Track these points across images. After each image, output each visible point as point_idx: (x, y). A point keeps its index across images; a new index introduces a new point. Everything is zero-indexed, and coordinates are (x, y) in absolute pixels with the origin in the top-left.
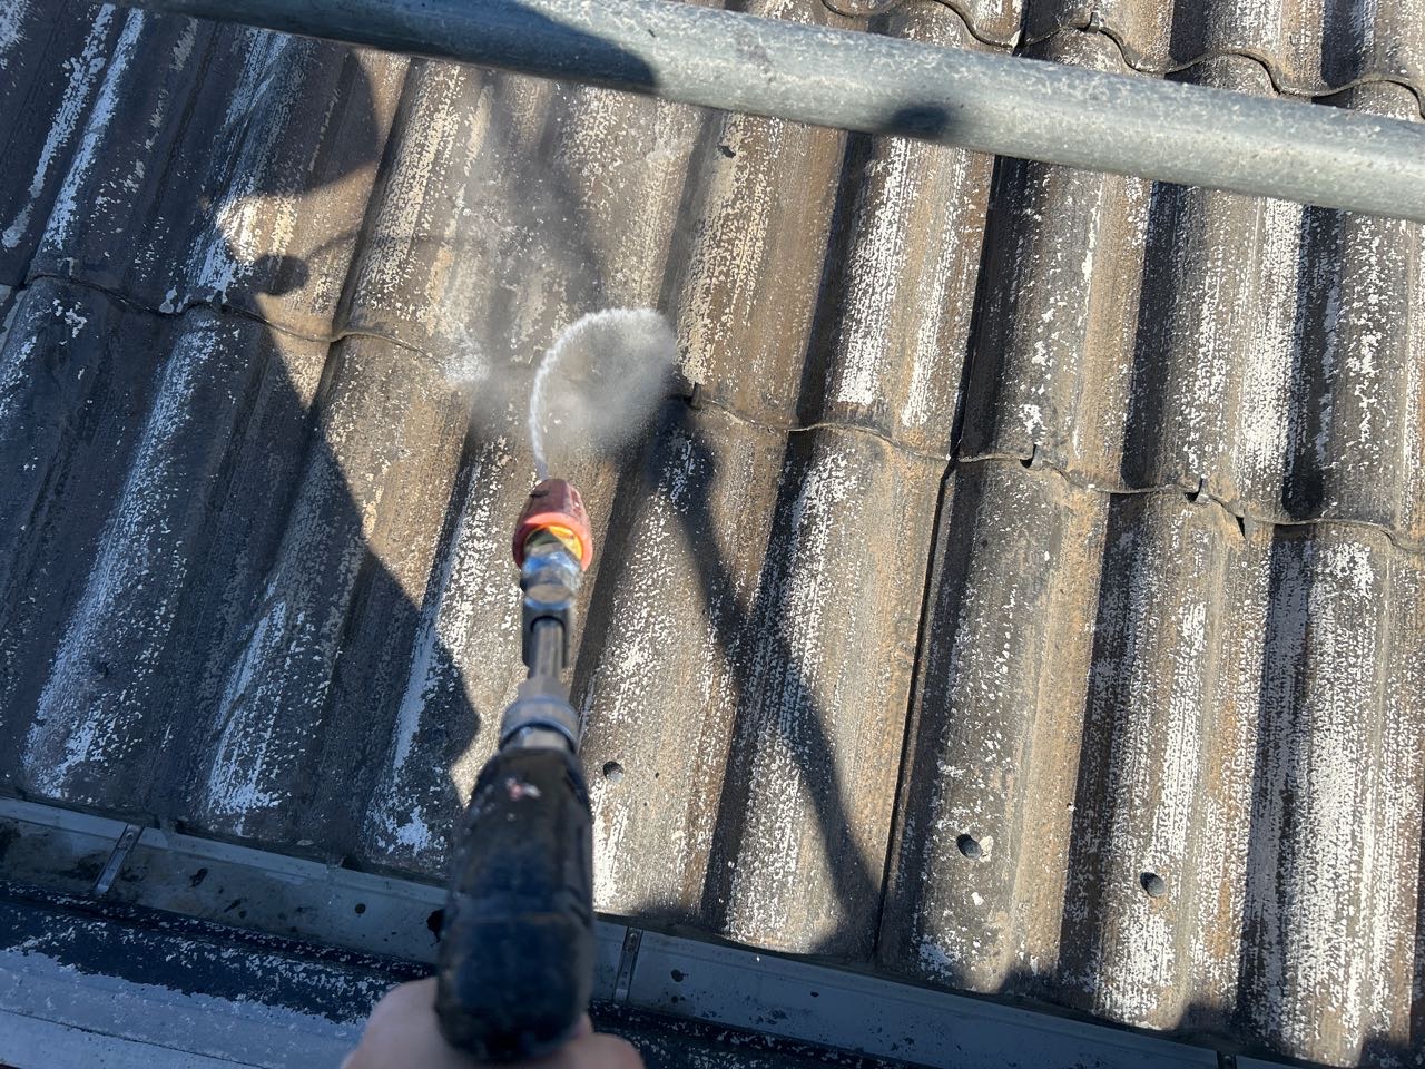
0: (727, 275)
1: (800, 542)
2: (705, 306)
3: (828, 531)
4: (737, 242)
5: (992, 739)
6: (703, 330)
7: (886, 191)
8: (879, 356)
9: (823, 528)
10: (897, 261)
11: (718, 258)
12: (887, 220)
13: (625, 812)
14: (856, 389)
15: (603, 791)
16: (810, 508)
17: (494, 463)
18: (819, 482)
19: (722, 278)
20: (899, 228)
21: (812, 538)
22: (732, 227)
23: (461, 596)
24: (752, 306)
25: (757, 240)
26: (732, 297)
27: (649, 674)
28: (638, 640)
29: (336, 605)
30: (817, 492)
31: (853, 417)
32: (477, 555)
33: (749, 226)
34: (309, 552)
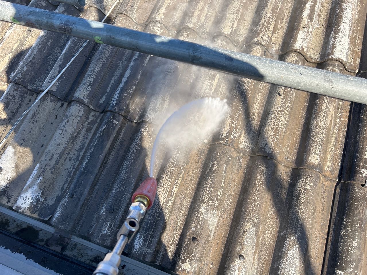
0: (278, 125)
1: (296, 199)
2: (272, 133)
3: (304, 197)
4: (281, 117)
5: (352, 264)
6: (271, 139)
7: (322, 108)
8: (320, 151)
9: (303, 196)
10: (325, 126)
11: (276, 121)
12: (323, 115)
13: (244, 269)
14: (314, 159)
15: (238, 262)
16: (299, 190)
17: (213, 168)
18: (302, 183)
19: (277, 126)
20: (326, 118)
21: (300, 199)
22: (280, 113)
23: (203, 202)
24: (284, 134)
25: (286, 117)
26: (279, 131)
27: (252, 231)
28: (250, 221)
29: (171, 200)
30: (301, 186)
31: (312, 167)
32: (207, 192)
33: (284, 114)
34: (166, 186)
